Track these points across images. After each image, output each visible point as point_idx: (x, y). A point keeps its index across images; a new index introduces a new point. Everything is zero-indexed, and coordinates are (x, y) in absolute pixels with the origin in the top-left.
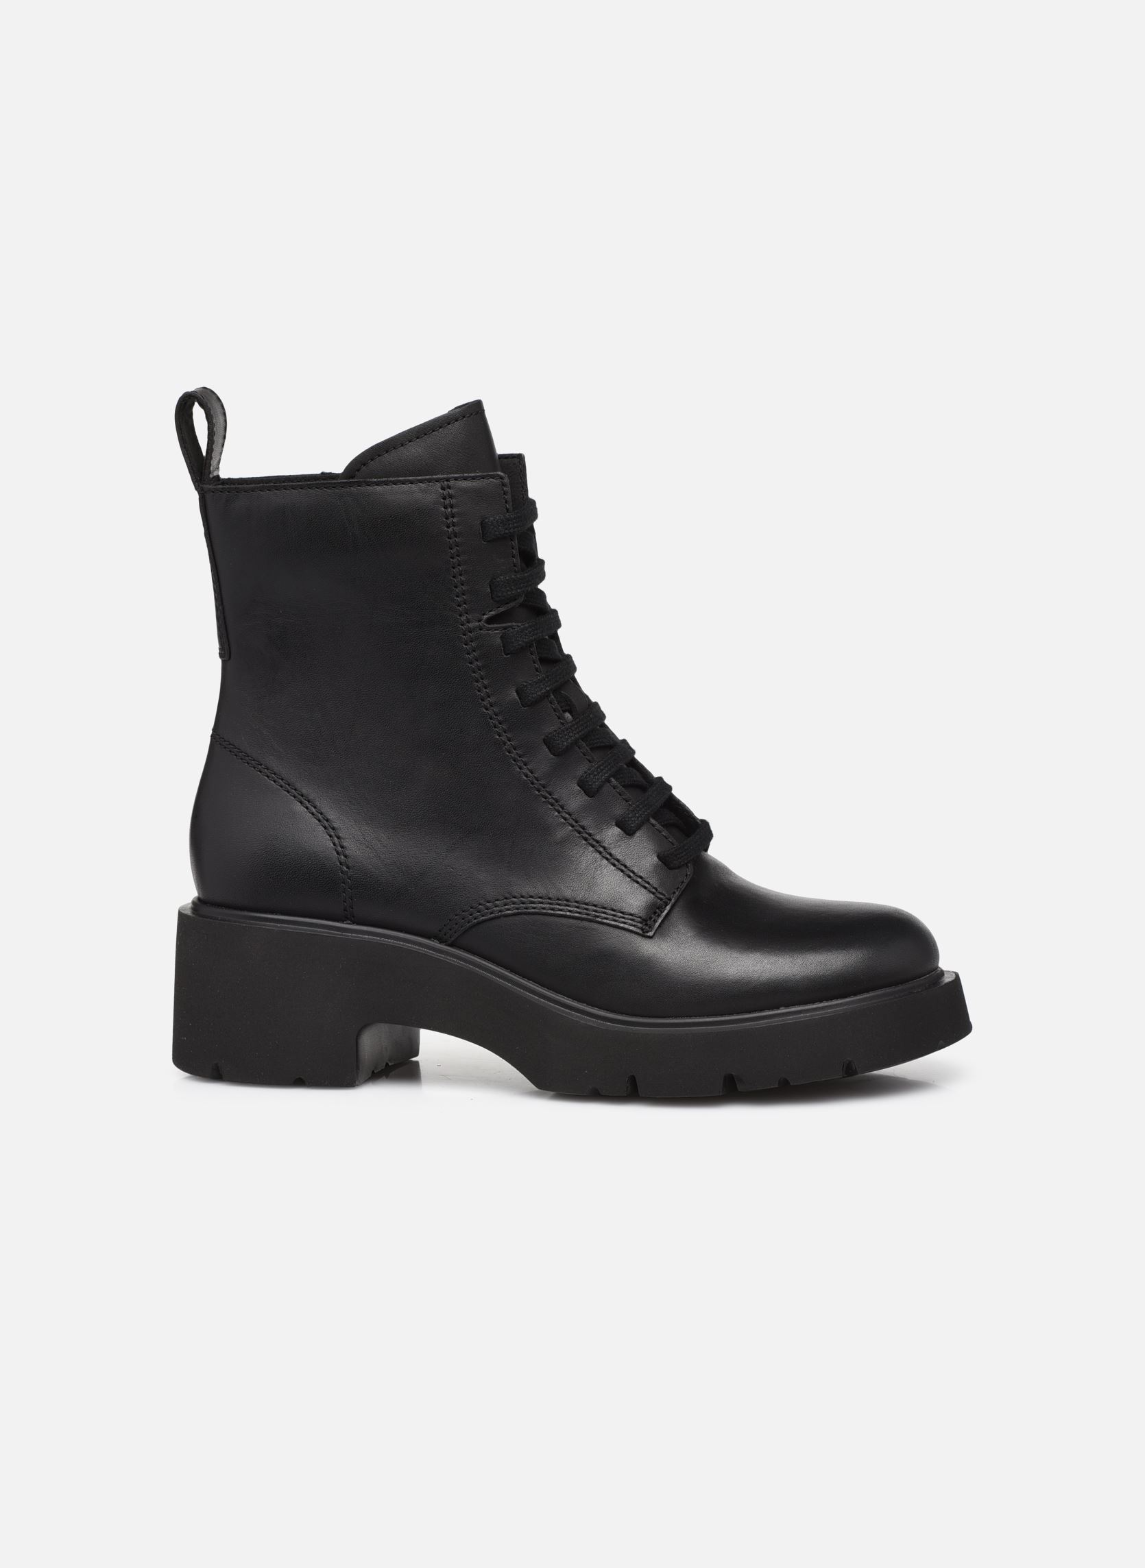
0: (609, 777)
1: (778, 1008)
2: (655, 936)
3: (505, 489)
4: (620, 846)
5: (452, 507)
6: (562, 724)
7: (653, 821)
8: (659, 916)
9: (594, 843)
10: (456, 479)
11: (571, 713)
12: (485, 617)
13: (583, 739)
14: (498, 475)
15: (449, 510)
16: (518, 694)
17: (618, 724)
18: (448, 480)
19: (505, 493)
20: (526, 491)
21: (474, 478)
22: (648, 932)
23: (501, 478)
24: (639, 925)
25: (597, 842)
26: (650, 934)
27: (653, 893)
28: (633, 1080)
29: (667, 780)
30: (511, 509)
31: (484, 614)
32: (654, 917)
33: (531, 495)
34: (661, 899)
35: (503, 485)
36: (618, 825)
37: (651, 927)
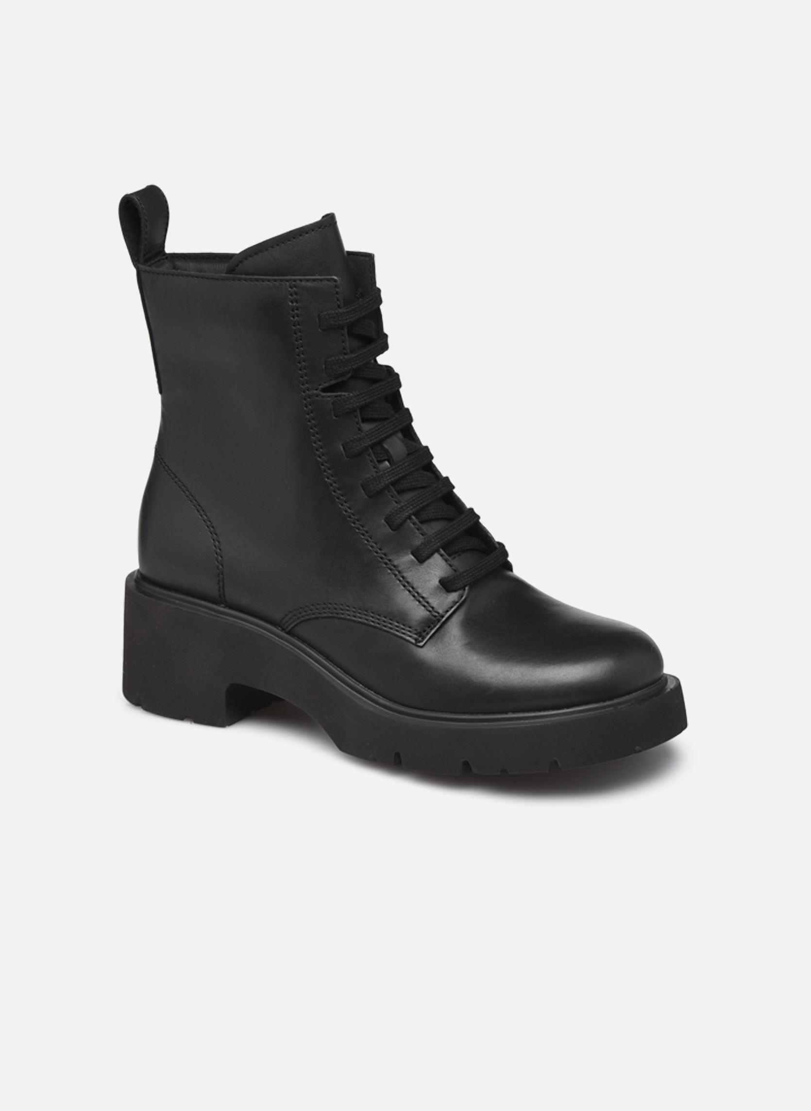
0: (411, 514)
1: (506, 713)
2: (425, 647)
3: (337, 290)
4: (411, 571)
5: (296, 302)
6: (377, 472)
7: (442, 552)
8: (432, 629)
9: (392, 567)
10: (301, 280)
11: (389, 462)
12: (321, 387)
13: (392, 485)
14: (333, 279)
15: (295, 304)
16: (344, 448)
17: (443, 464)
18: (294, 281)
19: (337, 293)
20: (375, 283)
21: (314, 280)
22: (420, 642)
23: (335, 281)
24: (415, 636)
25: (395, 566)
26: (421, 644)
27: (430, 611)
28: (398, 755)
29: (477, 511)
30: (342, 305)
31: (320, 385)
32: (428, 630)
33: (378, 285)
34: (435, 616)
35: (336, 286)
36: (413, 554)
37: (423, 639)
